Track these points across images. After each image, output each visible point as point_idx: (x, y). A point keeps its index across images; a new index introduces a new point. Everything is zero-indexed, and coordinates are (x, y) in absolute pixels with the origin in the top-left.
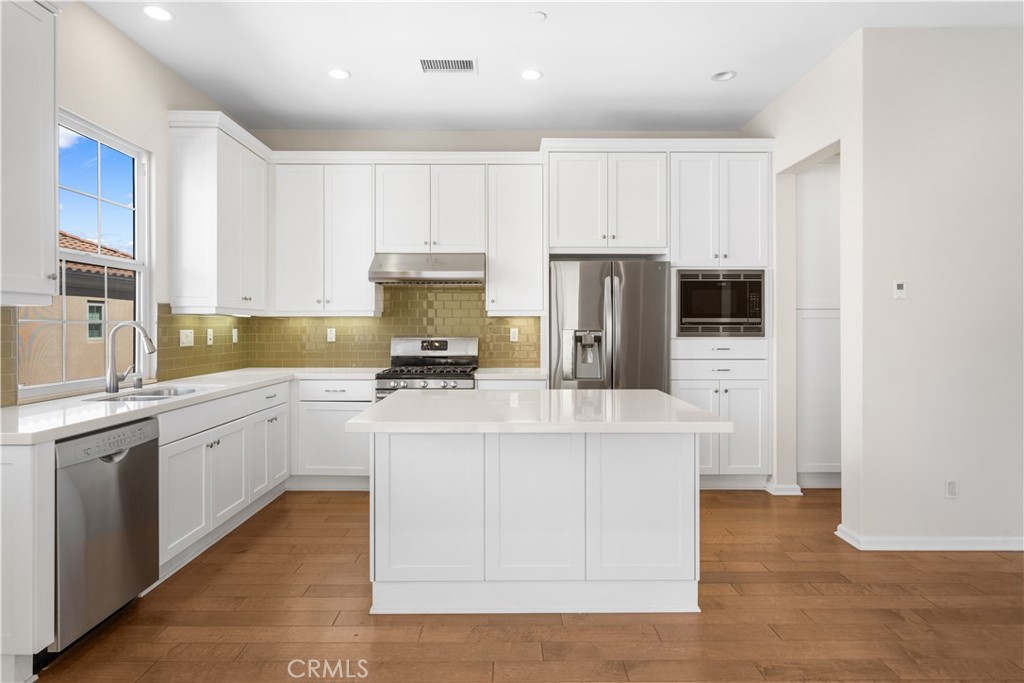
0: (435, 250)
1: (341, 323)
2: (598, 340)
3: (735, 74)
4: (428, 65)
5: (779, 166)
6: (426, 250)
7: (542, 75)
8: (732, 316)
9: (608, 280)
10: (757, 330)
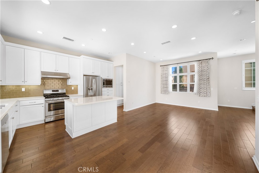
0: (57, 72)
1: (27, 87)
2: (92, 89)
3: (111, 53)
4: (64, 38)
5: (114, 66)
6: (55, 72)
7: (85, 46)
8: (106, 85)
9: (93, 79)
10: (112, 87)
